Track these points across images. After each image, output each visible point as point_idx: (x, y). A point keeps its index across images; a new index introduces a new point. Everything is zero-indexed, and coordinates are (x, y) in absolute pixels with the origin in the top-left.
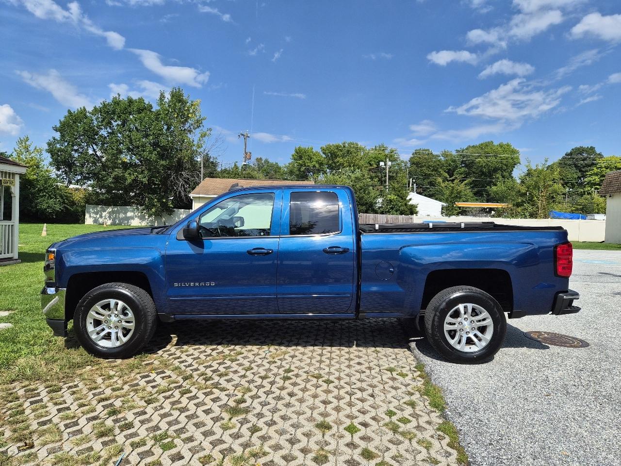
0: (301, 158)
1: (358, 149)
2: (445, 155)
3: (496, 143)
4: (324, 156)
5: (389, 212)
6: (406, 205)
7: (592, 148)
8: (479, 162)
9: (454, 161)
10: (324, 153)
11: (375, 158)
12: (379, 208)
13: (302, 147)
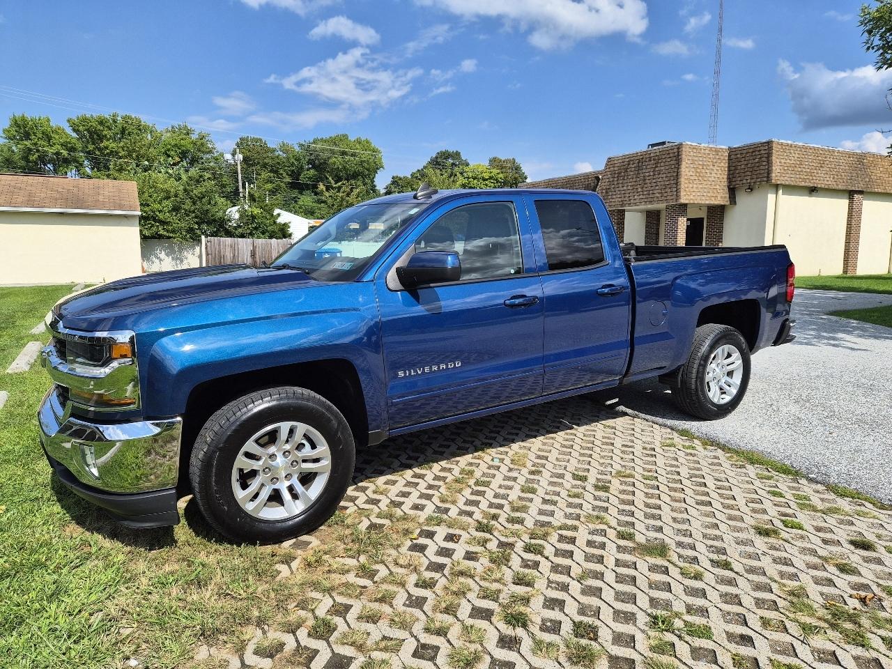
0: (27, 136)
1: (140, 128)
2: (285, 148)
3: (352, 138)
4: (74, 135)
5: (251, 234)
6: (275, 223)
7: (458, 154)
8: (335, 163)
9: (298, 160)
10: (74, 130)
11: (176, 145)
12: (235, 228)
13: (28, 116)
